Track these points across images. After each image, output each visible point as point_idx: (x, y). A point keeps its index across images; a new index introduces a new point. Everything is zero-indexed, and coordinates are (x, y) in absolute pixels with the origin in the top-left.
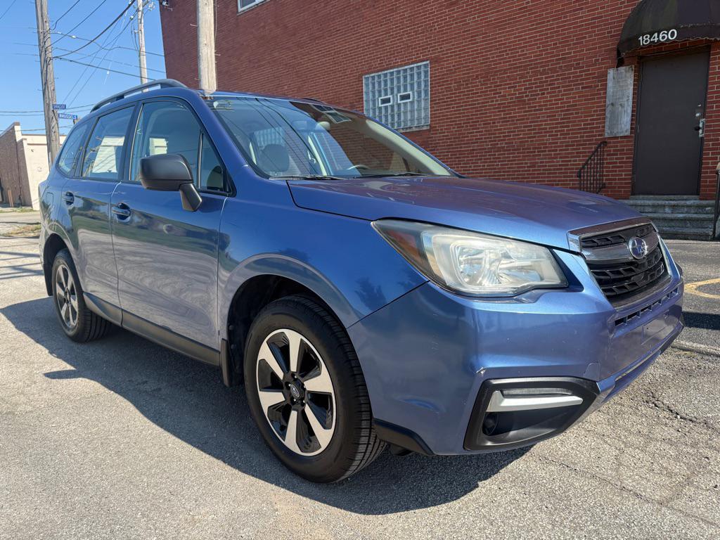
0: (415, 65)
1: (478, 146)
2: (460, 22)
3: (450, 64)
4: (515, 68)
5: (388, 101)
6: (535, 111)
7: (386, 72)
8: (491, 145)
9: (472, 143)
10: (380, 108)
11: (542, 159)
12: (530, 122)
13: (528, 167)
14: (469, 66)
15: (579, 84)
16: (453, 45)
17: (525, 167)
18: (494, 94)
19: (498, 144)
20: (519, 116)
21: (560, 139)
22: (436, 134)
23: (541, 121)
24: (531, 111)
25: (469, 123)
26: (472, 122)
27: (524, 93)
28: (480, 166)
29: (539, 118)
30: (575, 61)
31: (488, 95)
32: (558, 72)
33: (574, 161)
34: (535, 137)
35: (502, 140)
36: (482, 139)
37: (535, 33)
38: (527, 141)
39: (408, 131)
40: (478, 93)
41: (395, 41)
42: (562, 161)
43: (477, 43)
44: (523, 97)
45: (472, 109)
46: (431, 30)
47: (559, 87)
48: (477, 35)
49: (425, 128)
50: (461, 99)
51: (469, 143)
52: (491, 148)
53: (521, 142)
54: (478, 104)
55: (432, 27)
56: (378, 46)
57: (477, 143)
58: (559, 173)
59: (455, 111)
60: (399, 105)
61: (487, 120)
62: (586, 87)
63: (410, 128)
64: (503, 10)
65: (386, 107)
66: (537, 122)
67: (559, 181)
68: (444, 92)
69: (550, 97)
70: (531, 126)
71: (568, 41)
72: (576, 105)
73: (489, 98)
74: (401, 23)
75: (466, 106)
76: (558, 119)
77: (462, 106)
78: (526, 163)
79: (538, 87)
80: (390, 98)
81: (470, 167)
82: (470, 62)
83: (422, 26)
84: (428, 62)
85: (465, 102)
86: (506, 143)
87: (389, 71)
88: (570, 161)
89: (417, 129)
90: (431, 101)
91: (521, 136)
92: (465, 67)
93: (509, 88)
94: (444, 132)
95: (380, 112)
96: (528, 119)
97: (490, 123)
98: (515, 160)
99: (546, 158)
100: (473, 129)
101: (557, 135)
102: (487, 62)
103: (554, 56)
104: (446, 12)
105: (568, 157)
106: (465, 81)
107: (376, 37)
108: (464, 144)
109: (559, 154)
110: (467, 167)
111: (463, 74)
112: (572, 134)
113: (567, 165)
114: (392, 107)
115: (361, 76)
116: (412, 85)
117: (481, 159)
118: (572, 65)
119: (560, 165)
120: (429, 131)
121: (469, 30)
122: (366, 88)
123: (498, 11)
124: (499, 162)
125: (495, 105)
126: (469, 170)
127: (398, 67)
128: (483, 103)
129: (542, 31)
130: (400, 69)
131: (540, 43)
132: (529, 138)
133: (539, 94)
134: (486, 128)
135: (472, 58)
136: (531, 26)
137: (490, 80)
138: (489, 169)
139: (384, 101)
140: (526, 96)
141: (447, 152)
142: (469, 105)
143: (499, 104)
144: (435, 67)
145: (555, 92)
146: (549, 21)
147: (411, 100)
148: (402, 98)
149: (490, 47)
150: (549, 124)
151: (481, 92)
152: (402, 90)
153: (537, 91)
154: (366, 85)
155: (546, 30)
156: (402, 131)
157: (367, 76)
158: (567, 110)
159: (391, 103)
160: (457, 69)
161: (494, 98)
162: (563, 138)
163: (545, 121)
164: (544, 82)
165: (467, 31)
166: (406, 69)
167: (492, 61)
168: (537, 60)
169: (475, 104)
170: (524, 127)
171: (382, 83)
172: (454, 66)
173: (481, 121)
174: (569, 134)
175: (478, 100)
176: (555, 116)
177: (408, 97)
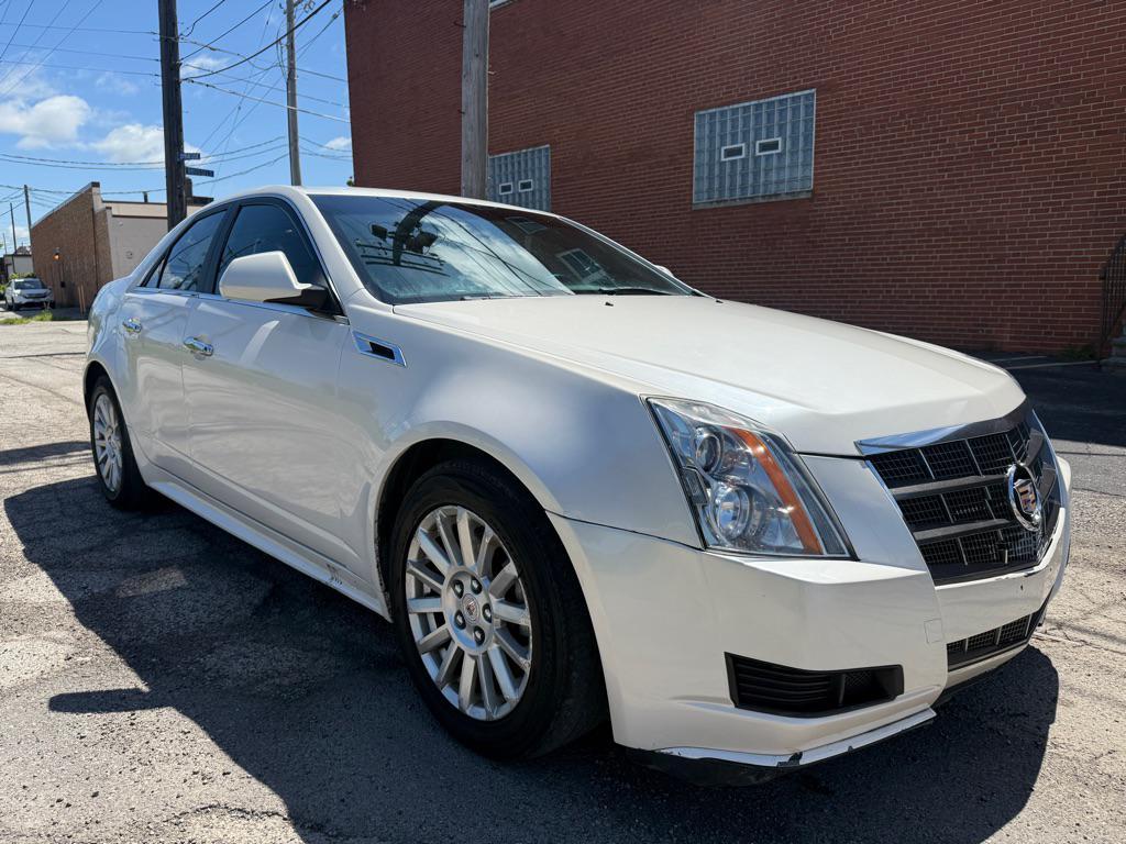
0: (790, 95)
1: (899, 226)
2: (875, 26)
3: (853, 93)
4: (972, 100)
5: (738, 151)
6: (1006, 170)
7: (736, 106)
8: (923, 224)
9: (889, 222)
10: (722, 164)
11: (1017, 249)
12: (998, 189)
13: (990, 262)
14: (888, 97)
15: (1093, 127)
16: (860, 64)
18: (933, 142)
19: (935, 224)
20: (977, 179)
21: (1052, 216)
22: (824, 205)
23: (1018, 188)
24: (1001, 170)
25: (884, 188)
27: (988, 141)
29: (1013, 181)
30: (1085, 89)
31: (921, 144)
32: (1052, 107)
33: (1077, 253)
34: (1004, 213)
36: (907, 214)
37: (1014, 43)
38: (992, 220)
39: (773, 200)
40: (902, 141)
41: (755, 56)
42: (1055, 253)
44: (985, 147)
45: (890, 165)
46: (822, 40)
47: (1054, 132)
48: (905, 48)
49: (803, 196)
50: (871, 151)
51: (882, 222)
53: (978, 221)
54: (903, 158)
55: (824, 33)
56: (725, 64)
57: (898, 220)
59: (859, 169)
60: (756, 159)
61: (918, 184)
62: (1105, 133)
63: (776, 195)
65: (733, 163)
66: (1011, 188)
67: (1047, 285)
68: (841, 139)
69: (1037, 148)
70: (999, 195)
72: (1084, 162)
73: (924, 149)
74: (768, 27)
75: (879, 161)
76: (1049, 185)
77: (873, 162)
79: (1015, 131)
80: (741, 148)
82: (890, 91)
83: (806, 33)
84: (814, 90)
85: (878, 155)
86: (950, 223)
87: (741, 105)
88: (1070, 253)
89: (790, 198)
90: (816, 153)
91: (980, 211)
92: (881, 99)
93: (960, 133)
94: (838, 204)
95: (722, 171)
96: (994, 183)
97: (922, 190)
98: (966, 251)
99: (1024, 248)
100: (892, 199)
101: (1048, 210)
102: (921, 91)
103: (1047, 81)
104: (850, 10)
105: (1065, 247)
106: (879, 121)
107: (722, 50)
108: (874, 222)
111: (877, 110)
113: (1064, 260)
114: (744, 161)
115: (692, 112)
116: (782, 128)
117: (904, 248)
118: (1082, 96)
119: (1050, 260)
120: (811, 200)
121: (891, 40)
122: (700, 130)
123: (943, 9)
125: (934, 160)
127: (759, 98)
128: (910, 157)
129: (1028, 40)
130: (762, 101)
131: (1022, 60)
132: (993, 214)
133: (1015, 144)
134: (915, 196)
135: (895, 85)
136: (1007, 31)
137: (926, 119)
139: (729, 153)
140: (992, 147)
141: (842, 235)
142: (886, 160)
143: (939, 160)
144: (825, 98)
145: (1047, 140)
146: (1041, 24)
147: (779, 151)
148: (764, 147)
149: (928, 67)
150: (1032, 192)
151: (908, 140)
152: (764, 135)
153: (1012, 138)
154: (699, 127)
155: (1034, 38)
156: (761, 200)
157: (702, 113)
158: (1067, 170)
159: (743, 156)
160: (866, 101)
161: (932, 149)
162: (1058, 216)
163: (1026, 187)
164: (1027, 123)
165: (886, 41)
166: (773, 102)
167: (931, 90)
168: (1015, 87)
169: (896, 159)
170: (986, 196)
171: (729, 124)
172: (859, 97)
173: (907, 186)
174: (1069, 209)
175: (901, 152)
176: (1045, 179)
177: (774, 146)
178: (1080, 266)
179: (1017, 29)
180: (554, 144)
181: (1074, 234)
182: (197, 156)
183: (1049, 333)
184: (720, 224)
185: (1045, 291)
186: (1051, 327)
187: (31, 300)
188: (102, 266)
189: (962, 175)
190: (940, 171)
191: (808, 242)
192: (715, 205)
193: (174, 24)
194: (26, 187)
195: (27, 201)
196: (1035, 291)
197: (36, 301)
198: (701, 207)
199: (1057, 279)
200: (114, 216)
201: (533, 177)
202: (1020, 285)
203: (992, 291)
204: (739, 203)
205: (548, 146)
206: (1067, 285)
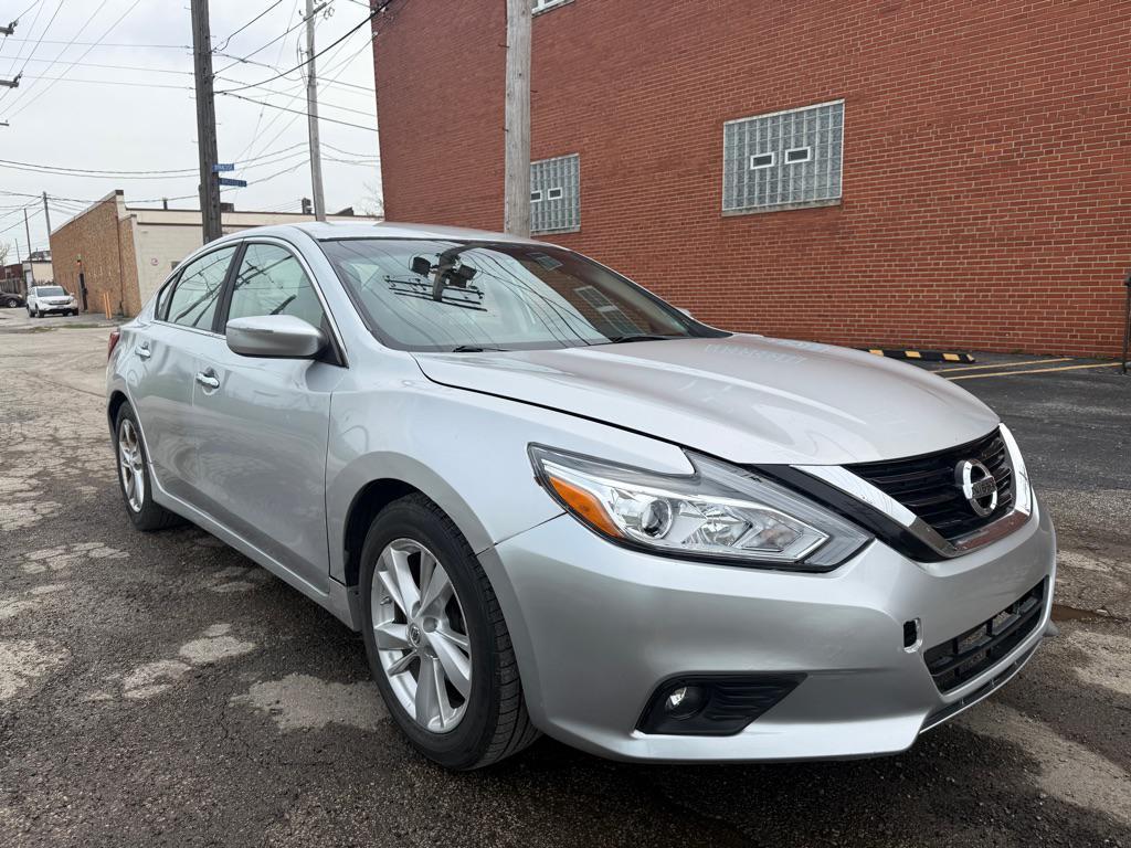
0: (819, 106)
1: (928, 233)
2: (903, 39)
3: (882, 103)
4: (1000, 111)
5: (767, 160)
6: (1033, 179)
7: (765, 116)
8: (952, 231)
9: (917, 228)
10: (751, 173)
11: (1042, 255)
12: (1024, 197)
13: (1017, 267)
14: (914, 108)
15: (1116, 138)
16: (889, 75)
17: (1011, 267)
18: (960, 152)
19: (963, 231)
20: (1004, 187)
21: (1078, 223)
22: (853, 212)
23: (1043, 196)
24: (1027, 179)
25: (913, 196)
26: (918, 196)
27: (1014, 150)
28: (930, 264)
29: (1040, 190)
30: (1109, 100)
31: (949, 153)
32: (1078, 118)
33: (1101, 259)
34: (1031, 220)
35: (970, 225)
36: (935, 222)
37: (1039, 56)
38: (1017, 227)
39: (802, 207)
40: (930, 150)
41: (784, 68)
42: (1080, 260)
43: (933, 71)
44: (1012, 157)
45: (918, 174)
46: (850, 52)
47: (1079, 142)
48: (934, 60)
49: (831, 204)
50: (899, 160)
51: (910, 229)
52: (952, 237)
53: (1005, 228)
54: (931, 167)
55: (853, 45)
56: (753, 75)
57: (926, 227)
58: (1073, 278)
59: (887, 177)
60: (786, 168)
61: (945, 193)
63: (805, 203)
64: (981, 20)
65: (763, 172)
66: (1037, 196)
67: (1072, 290)
68: (869, 148)
69: (1062, 157)
70: (1025, 203)
71: (1098, 69)
72: (1108, 171)
73: (951, 159)
74: (796, 40)
75: (906, 170)
76: (1075, 193)
77: (901, 170)
78: (1013, 262)
79: (1041, 141)
80: (770, 158)
81: (913, 265)
82: (918, 102)
83: (834, 45)
84: (843, 101)
85: (906, 164)
86: (978, 230)
87: (770, 115)
88: (1095, 259)
89: (818, 205)
90: (844, 162)
91: (1007, 219)
92: (909, 109)
93: (987, 143)
94: (867, 211)
95: (751, 178)
96: (1021, 191)
97: (950, 198)
98: (994, 257)
99: (1049, 254)
100: (919, 207)
101: (1072, 218)
102: (949, 102)
103: (1074, 93)
104: (877, 23)
105: (1091, 253)
106: (907, 131)
107: (752, 61)
108: (901, 229)
109: (1074, 248)
110: (906, 265)
111: (905, 121)
112: (1100, 216)
113: (1090, 265)
114: (774, 170)
115: (722, 121)
116: (810, 137)
117: (932, 254)
118: (1106, 108)
119: (1075, 266)
120: (840, 207)
121: (917, 52)
122: (729, 140)
123: (974, 22)
124: (964, 258)
125: (961, 169)
126: (910, 270)
127: (788, 108)
128: (938, 166)
129: (1053, 53)
130: (791, 111)
131: (1047, 73)
132: (1019, 221)
133: (1041, 153)
134: (943, 204)
135: (923, 96)
137: (953, 130)
138: (947, 270)
139: (758, 161)
140: (1019, 156)
141: (871, 241)
142: (914, 169)
143: (967, 168)
144: (854, 109)
145: (1072, 150)
146: (1066, 37)
147: (808, 159)
148: (793, 156)
149: (955, 78)
150: (1058, 200)
151: (936, 149)
152: (793, 144)
153: (1038, 148)
154: (728, 136)
155: (1059, 52)
156: (790, 208)
157: (731, 122)
158: (1092, 179)
159: (772, 165)
160: (893, 112)
161: (958, 158)
162: (1083, 223)
163: (1051, 195)
164: (1053, 134)
165: (914, 53)
166: (802, 112)
167: (958, 101)
168: (1041, 98)
169: (924, 168)
170: (1012, 204)
171: (758, 134)
172: (887, 108)
173: (934, 194)
174: (1094, 216)
175: (930, 162)
176: (1070, 187)
177: (803, 154)
178: (1105, 271)
179: (1043, 42)
180: (583, 153)
181: (1099, 241)
182: (231, 167)
183: (1075, 336)
184: (749, 231)
185: (1071, 296)
186: (1077, 331)
187: (55, 307)
188: (126, 273)
189: (989, 183)
190: (967, 180)
191: (837, 248)
192: (744, 213)
193: (208, 38)
194: (45, 194)
195: (46, 208)
196: (1062, 296)
197: (61, 307)
198: (731, 214)
199: (1082, 284)
200: (139, 224)
201: (562, 185)
202: (1046, 290)
203: (1019, 296)
204: (768, 210)
205: (577, 154)
206: (1092, 290)
